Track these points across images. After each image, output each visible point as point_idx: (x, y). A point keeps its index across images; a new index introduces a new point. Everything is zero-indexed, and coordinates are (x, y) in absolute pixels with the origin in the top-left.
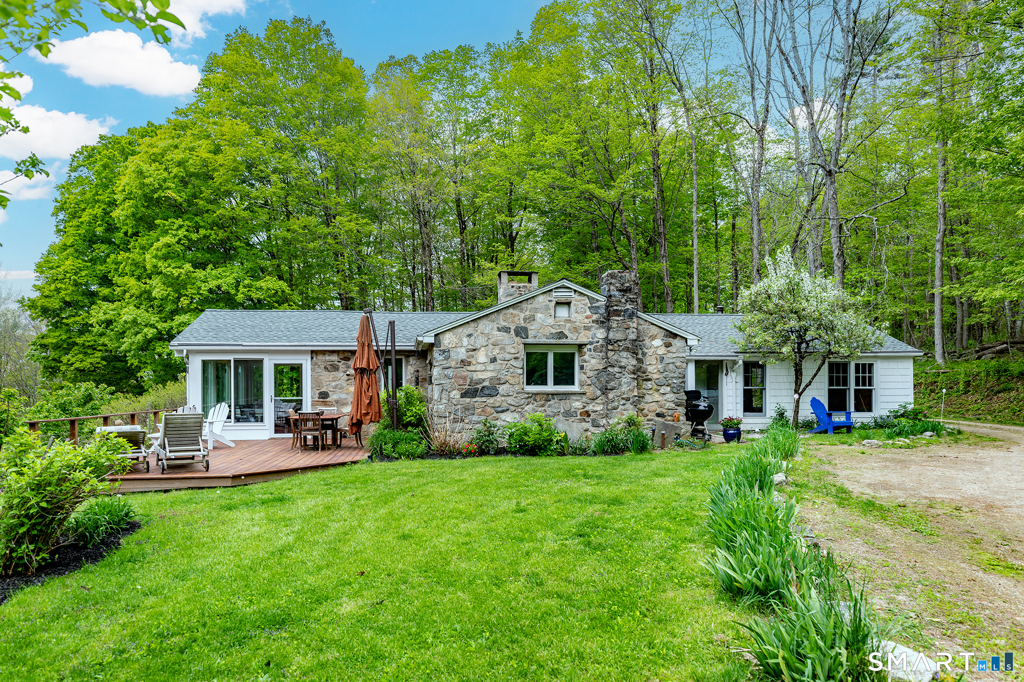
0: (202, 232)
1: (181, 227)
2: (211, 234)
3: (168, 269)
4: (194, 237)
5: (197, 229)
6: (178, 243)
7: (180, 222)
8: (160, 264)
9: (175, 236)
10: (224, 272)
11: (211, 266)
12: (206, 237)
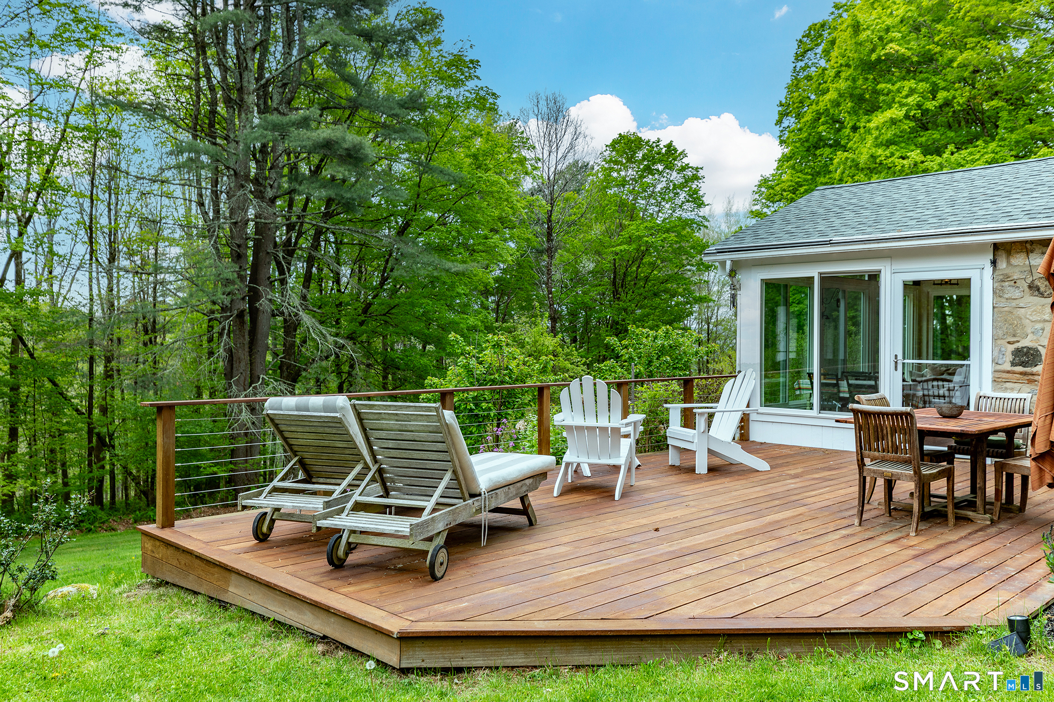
0: (942, 95)
1: (912, 92)
2: (954, 98)
3: (890, 160)
4: (930, 105)
5: (934, 93)
6: (907, 116)
7: (912, 83)
8: (880, 151)
9: (902, 105)
10: (971, 154)
11: (951, 147)
12: (947, 103)
